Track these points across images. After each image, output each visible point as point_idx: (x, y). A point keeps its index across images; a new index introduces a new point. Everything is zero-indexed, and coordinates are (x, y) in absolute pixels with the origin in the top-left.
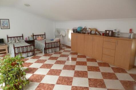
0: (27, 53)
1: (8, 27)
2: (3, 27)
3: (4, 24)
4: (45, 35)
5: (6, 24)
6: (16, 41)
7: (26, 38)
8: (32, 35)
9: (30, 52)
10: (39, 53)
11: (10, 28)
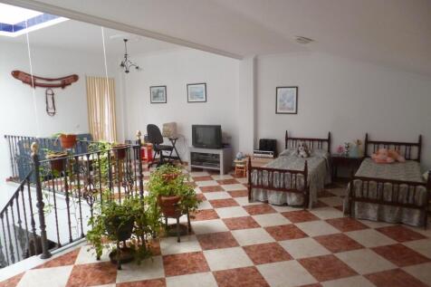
0: (281, 194)
1: (292, 109)
2: (281, 109)
3: (286, 101)
4: (419, 145)
5: (288, 101)
6: (298, 152)
7: (341, 148)
8: (362, 139)
9: (293, 194)
10: (336, 208)
11: (299, 111)
